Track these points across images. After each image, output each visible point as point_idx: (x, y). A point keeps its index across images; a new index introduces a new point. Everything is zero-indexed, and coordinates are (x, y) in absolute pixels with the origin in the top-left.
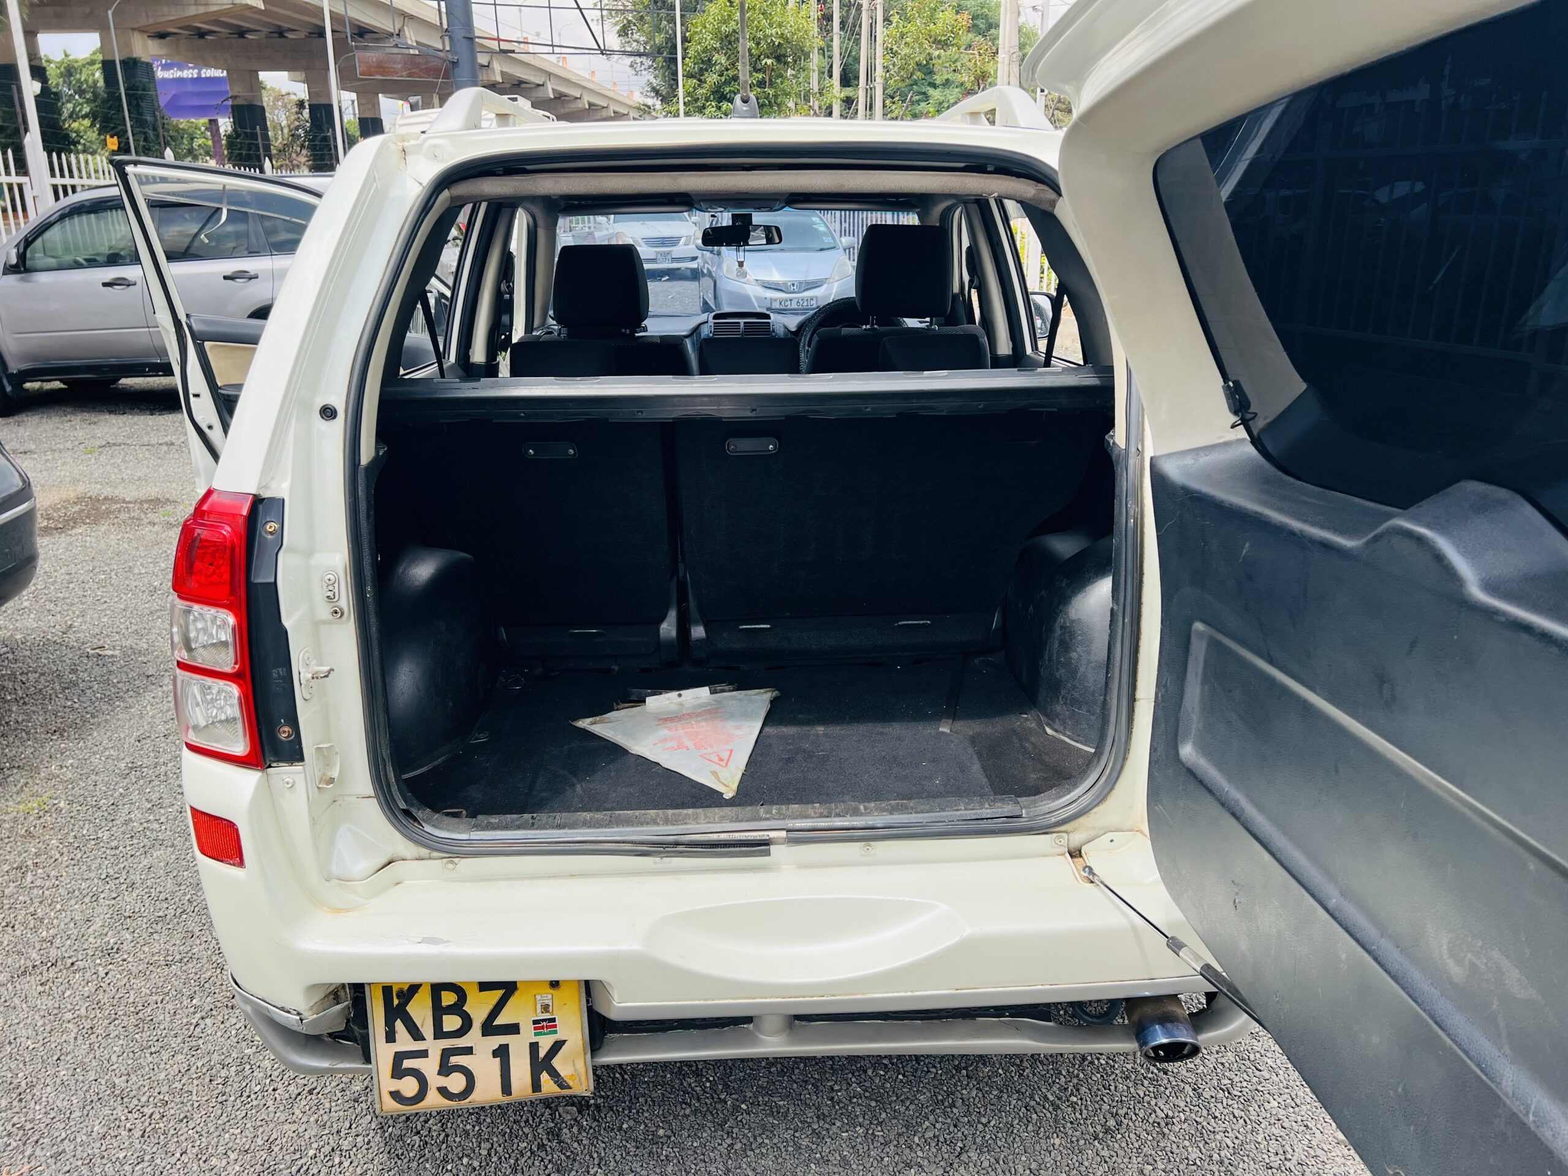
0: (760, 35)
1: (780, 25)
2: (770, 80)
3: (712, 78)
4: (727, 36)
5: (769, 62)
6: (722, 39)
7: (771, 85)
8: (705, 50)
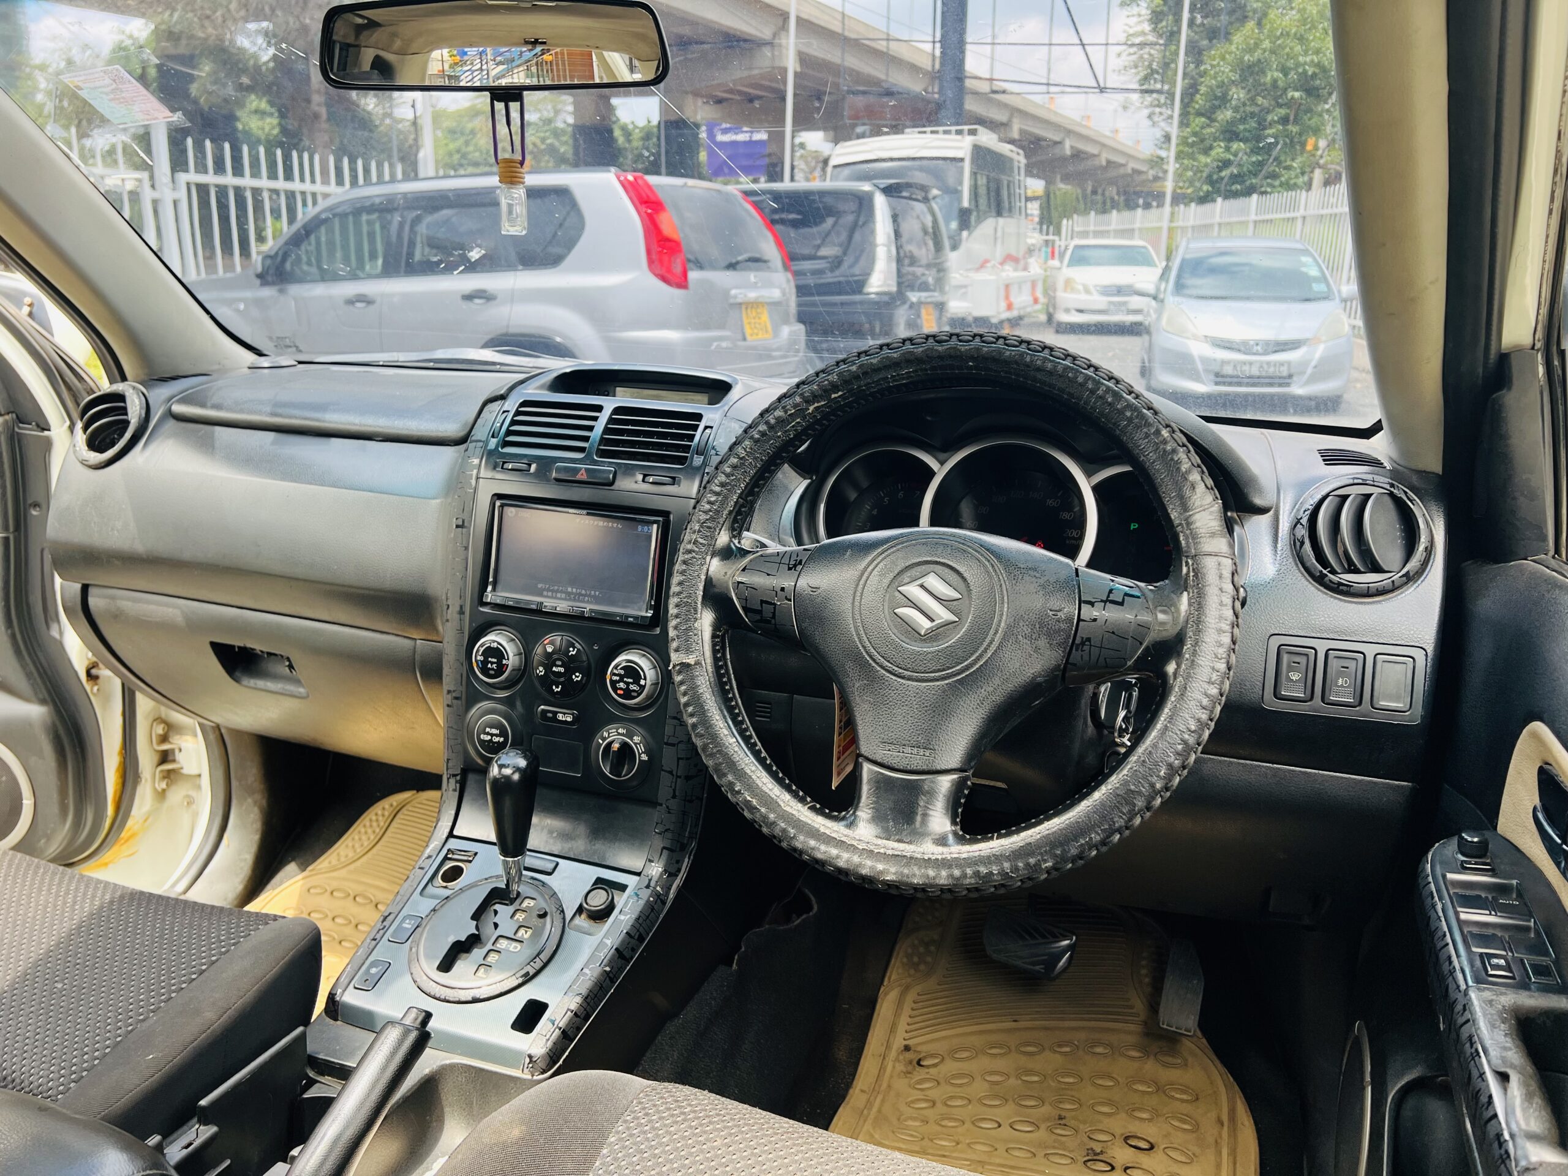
0: (1291, 64)
1: (1317, 52)
2: (1296, 116)
3: (1226, 115)
4: (1249, 67)
5: (1297, 94)
6: (1242, 70)
7: (1296, 121)
8: (1221, 85)
